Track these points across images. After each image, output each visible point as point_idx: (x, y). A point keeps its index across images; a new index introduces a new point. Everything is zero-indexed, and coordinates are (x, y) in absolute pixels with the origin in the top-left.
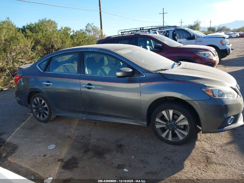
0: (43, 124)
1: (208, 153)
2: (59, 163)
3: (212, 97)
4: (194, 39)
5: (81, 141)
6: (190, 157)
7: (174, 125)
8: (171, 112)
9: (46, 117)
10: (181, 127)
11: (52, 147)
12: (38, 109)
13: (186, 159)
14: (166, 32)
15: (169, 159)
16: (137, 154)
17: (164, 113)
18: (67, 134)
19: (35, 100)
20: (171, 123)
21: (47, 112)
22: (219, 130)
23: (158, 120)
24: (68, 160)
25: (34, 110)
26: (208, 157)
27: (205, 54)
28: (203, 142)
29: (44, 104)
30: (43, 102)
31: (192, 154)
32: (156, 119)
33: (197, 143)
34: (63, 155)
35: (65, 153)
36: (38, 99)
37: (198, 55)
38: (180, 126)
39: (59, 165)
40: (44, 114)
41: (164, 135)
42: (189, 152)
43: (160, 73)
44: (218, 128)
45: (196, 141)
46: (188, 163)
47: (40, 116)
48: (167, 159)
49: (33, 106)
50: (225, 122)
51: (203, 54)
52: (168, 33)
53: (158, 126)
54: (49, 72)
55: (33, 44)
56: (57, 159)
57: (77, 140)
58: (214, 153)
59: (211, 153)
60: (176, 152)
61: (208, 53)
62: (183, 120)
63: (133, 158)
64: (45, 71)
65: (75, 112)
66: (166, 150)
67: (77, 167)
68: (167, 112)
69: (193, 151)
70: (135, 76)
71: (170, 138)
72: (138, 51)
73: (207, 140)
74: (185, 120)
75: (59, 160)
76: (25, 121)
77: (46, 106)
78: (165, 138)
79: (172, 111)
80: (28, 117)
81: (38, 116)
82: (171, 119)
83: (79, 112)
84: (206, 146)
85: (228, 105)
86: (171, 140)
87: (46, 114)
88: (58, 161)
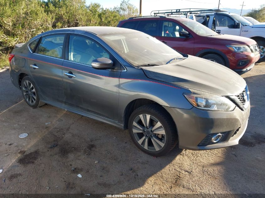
0: (31, 108)
1: (183, 172)
2: (19, 155)
3: (194, 107)
4: (239, 28)
5: (56, 134)
6: (159, 174)
7: (151, 132)
8: (148, 117)
9: (34, 102)
10: (159, 136)
11: (24, 135)
12: (27, 93)
13: (153, 175)
14: (206, 17)
15: (134, 171)
16: (104, 158)
17: (141, 116)
18: (46, 124)
19: (25, 83)
20: (148, 130)
21: (35, 98)
22: (199, 148)
23: (135, 124)
24: (29, 154)
25: (25, 94)
26: (179, 177)
27: (239, 48)
28: (186, 157)
29: (32, 88)
30: (32, 85)
31: (163, 170)
32: (133, 123)
33: (178, 157)
34: (29, 146)
35: (32, 144)
36: (27, 82)
37: (230, 48)
38: (158, 134)
39: (17, 157)
40: (33, 99)
41: (140, 142)
42: (162, 167)
43: (142, 69)
44: (198, 146)
45: (178, 155)
46: (152, 181)
47: (29, 100)
48: (132, 171)
49: (24, 89)
50: (209, 139)
51: (236, 49)
52: (208, 19)
53: (135, 131)
54: (38, 53)
55: (54, 20)
56: (20, 150)
57: (52, 132)
58: (190, 173)
59: (187, 173)
60: (147, 164)
61: (244, 47)
62: (159, 129)
63: (97, 163)
64: (34, 52)
65: (58, 101)
66: (137, 160)
67: (33, 163)
68: (144, 116)
69: (168, 166)
70: (116, 69)
71: (146, 147)
72: (137, 39)
73: (192, 155)
74: (162, 129)
75: (21, 152)
76: (17, 103)
77: (34, 90)
78: (142, 146)
79: (149, 115)
80: (22, 100)
81: (28, 100)
82: (148, 125)
83: (62, 102)
84: (186, 163)
85: (215, 119)
86: (147, 149)
87: (35, 100)
88: (19, 153)
